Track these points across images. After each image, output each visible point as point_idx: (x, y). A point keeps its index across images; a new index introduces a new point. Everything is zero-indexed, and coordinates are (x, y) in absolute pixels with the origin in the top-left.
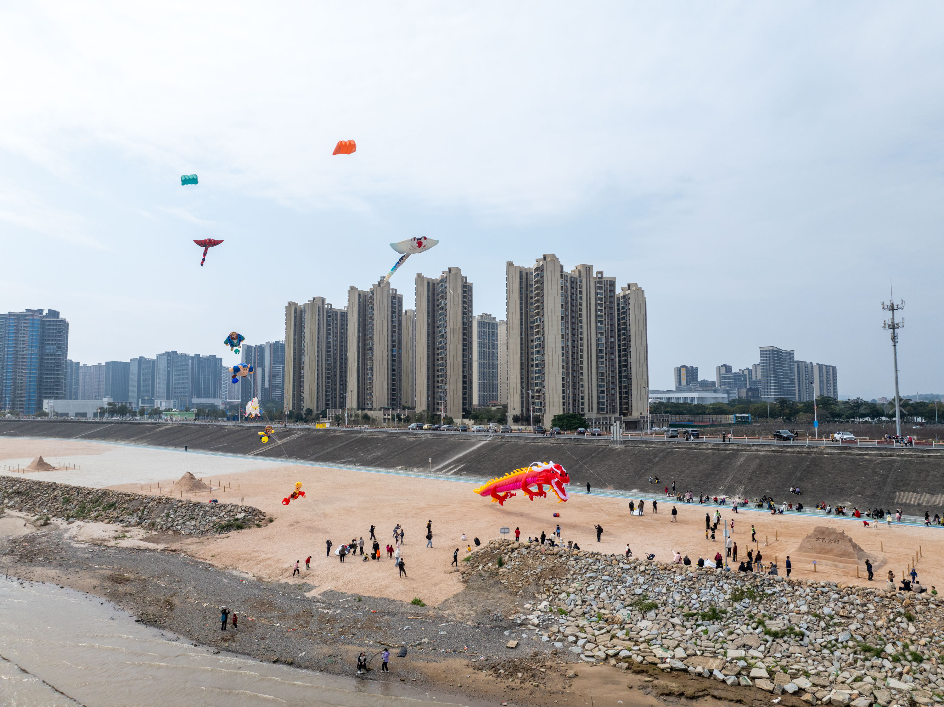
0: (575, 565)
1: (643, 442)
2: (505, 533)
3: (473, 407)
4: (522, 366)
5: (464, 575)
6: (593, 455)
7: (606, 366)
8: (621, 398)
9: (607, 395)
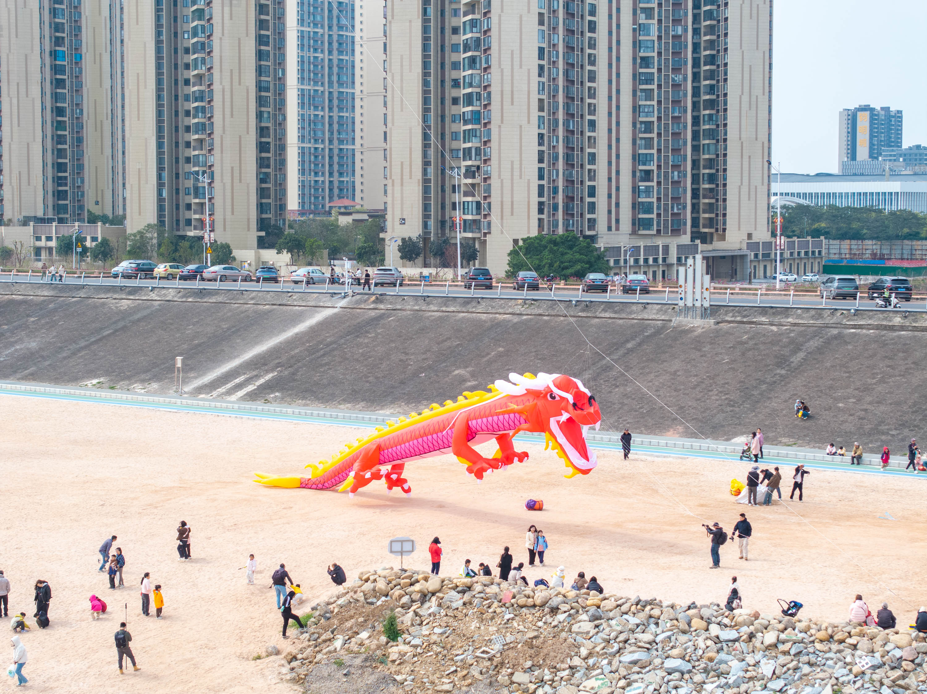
0: (593, 632)
1: (764, 311)
2: (402, 553)
3: (290, 217)
4: (426, 101)
5: (294, 664)
6: (629, 345)
7: (659, 102)
8: (695, 194)
9: (659, 183)
